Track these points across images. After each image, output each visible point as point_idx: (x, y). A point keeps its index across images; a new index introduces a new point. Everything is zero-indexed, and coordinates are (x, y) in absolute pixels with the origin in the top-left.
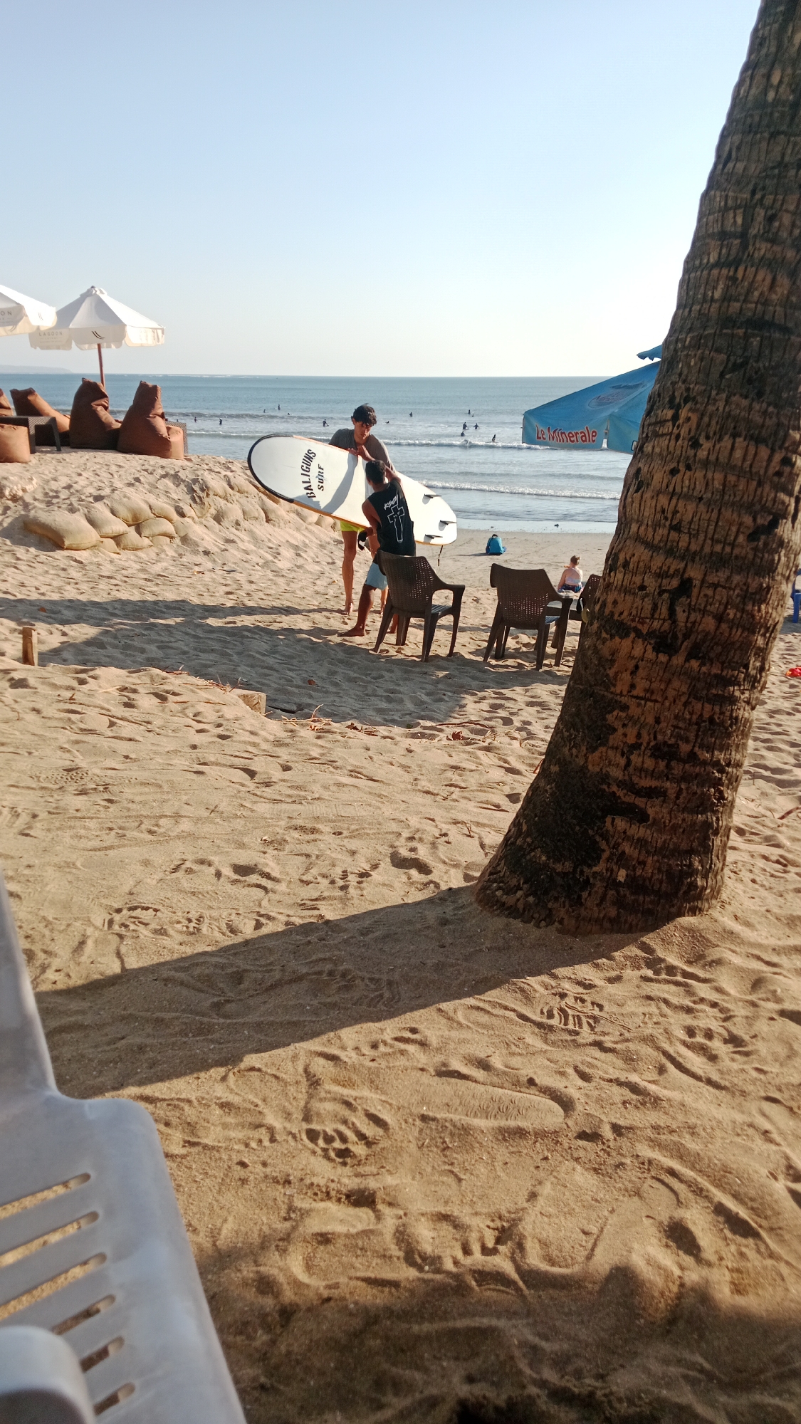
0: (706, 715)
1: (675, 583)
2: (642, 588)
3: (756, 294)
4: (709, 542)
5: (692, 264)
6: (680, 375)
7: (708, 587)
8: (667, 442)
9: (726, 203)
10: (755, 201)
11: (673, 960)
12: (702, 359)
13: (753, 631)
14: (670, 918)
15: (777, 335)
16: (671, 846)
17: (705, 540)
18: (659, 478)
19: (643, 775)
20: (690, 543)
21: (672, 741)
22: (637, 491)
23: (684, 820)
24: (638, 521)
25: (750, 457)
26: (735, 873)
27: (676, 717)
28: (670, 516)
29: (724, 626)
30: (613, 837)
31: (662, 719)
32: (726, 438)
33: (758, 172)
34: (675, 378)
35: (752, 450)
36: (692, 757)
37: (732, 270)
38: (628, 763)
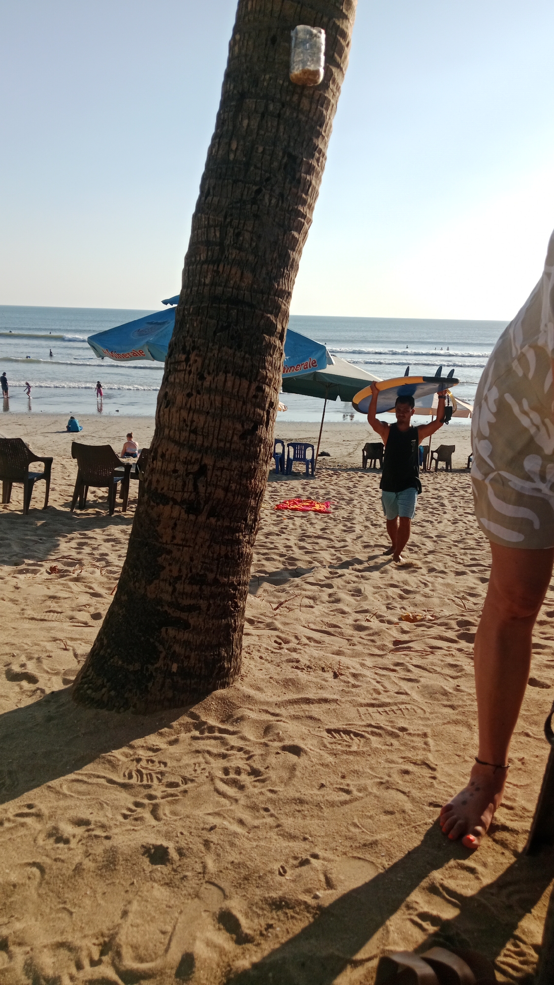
0: (223, 553)
1: (196, 468)
2: (175, 471)
3: (232, 282)
4: (215, 440)
5: (190, 259)
6: (188, 332)
7: (217, 470)
8: (183, 375)
9: (208, 223)
10: (226, 223)
11: (212, 722)
12: (201, 322)
13: (247, 497)
14: (208, 692)
15: (247, 309)
16: (206, 643)
17: (213, 440)
18: (180, 399)
19: (184, 597)
20: (203, 442)
21: (202, 572)
22: (166, 407)
23: (213, 624)
24: (168, 427)
25: (237, 386)
26: (249, 653)
27: (204, 556)
28: (189, 424)
29: (229, 494)
30: (167, 642)
31: (195, 558)
32: (221, 373)
33: (227, 204)
34: (185, 334)
35: (237, 382)
36: (216, 581)
37: (216, 266)
38: (174, 590)
